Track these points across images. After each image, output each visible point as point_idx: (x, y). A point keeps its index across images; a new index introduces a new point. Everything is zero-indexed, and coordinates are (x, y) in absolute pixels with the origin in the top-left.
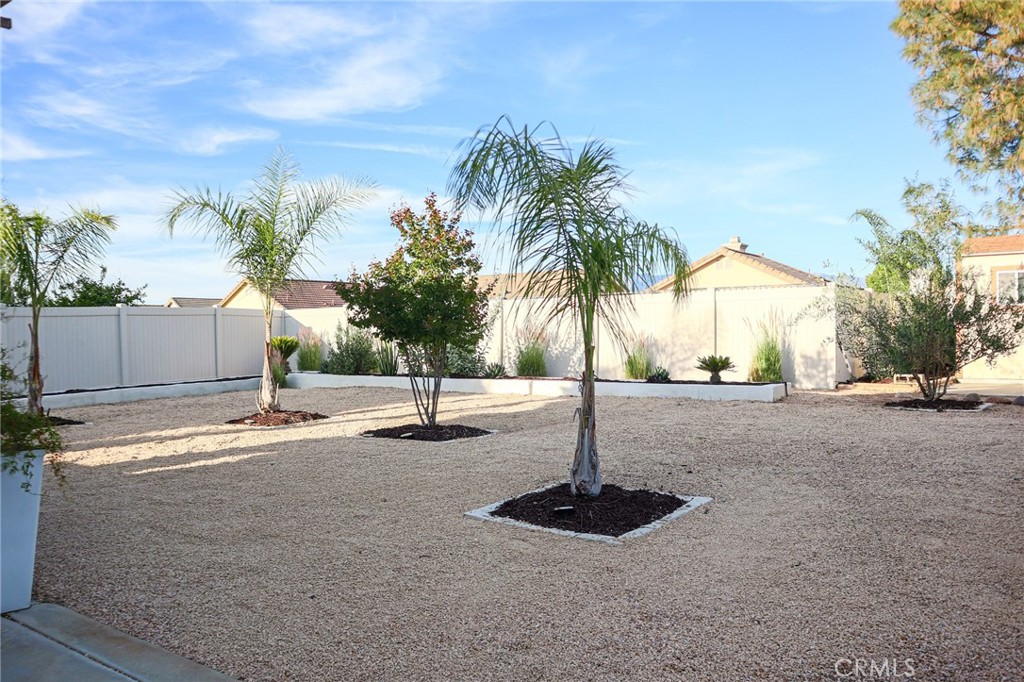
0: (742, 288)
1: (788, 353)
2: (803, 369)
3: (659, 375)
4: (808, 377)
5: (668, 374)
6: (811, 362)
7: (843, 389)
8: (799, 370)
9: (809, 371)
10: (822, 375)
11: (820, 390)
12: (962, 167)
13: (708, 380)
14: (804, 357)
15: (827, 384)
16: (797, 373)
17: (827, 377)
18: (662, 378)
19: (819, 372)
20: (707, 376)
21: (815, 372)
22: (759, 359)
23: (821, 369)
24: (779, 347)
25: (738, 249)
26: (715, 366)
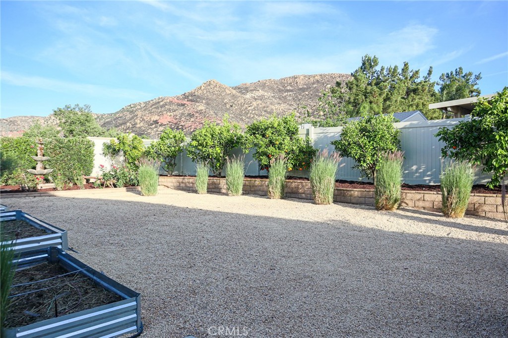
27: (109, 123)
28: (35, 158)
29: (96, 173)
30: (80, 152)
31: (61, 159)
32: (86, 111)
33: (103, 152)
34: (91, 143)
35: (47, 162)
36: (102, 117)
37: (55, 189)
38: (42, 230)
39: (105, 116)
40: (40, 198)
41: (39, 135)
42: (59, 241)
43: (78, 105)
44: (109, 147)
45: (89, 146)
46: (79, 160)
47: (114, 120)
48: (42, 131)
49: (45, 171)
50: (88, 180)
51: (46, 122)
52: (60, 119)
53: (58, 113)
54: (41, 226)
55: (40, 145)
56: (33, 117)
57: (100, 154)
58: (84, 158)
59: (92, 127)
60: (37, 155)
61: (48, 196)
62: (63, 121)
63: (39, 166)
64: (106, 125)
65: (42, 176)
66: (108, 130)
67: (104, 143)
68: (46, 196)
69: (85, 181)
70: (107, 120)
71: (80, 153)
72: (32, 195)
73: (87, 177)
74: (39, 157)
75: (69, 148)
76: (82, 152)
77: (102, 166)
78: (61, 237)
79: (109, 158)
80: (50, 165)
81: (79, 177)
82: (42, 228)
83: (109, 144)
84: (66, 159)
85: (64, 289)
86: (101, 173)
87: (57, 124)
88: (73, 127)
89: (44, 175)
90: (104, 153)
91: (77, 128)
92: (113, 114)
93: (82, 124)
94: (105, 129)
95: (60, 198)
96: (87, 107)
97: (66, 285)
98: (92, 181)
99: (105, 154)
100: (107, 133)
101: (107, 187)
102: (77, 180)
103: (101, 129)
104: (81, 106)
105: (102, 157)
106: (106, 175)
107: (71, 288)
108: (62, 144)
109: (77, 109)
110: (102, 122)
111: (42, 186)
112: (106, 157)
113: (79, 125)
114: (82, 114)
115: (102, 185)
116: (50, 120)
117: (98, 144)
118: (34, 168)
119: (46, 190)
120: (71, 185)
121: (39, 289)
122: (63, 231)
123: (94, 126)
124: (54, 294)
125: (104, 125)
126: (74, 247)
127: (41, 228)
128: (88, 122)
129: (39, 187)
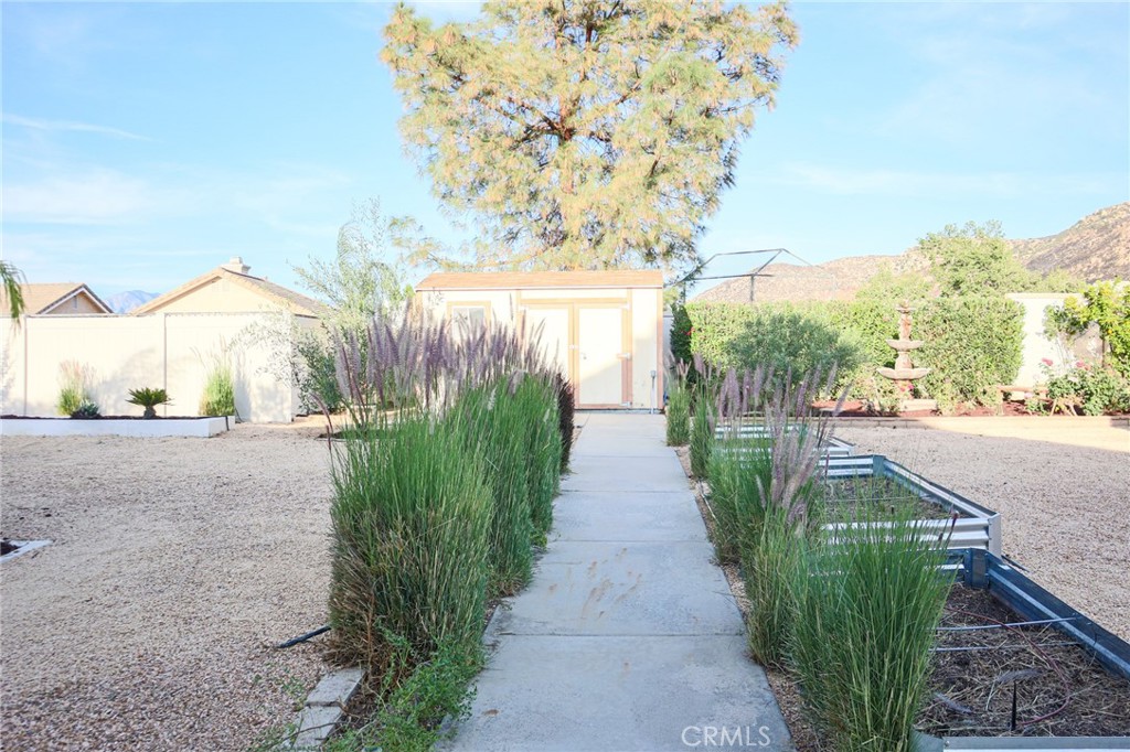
0: (195, 314)
1: (243, 385)
2: (260, 402)
3: (86, 410)
4: (265, 409)
5: (96, 409)
6: (269, 395)
7: (300, 421)
8: (255, 402)
9: (266, 402)
10: (279, 408)
11: (276, 423)
12: (444, 202)
13: (142, 415)
14: (261, 388)
15: (284, 417)
16: (253, 405)
17: (282, 409)
18: (90, 414)
19: (276, 404)
20: (140, 410)
21: (272, 404)
22: (209, 391)
23: (278, 400)
24: (233, 378)
25: (240, 271)
26: (150, 400)
27: (1042, 260)
28: (895, 343)
29: (1029, 379)
30: (991, 329)
31: (947, 345)
32: (992, 235)
33: (1044, 328)
34: (1015, 308)
35: (916, 351)
36: (1025, 247)
37: (936, 412)
38: (936, 505)
39: (1034, 244)
40: (906, 430)
41: (888, 294)
42: (982, 535)
43: (971, 224)
44: (1060, 317)
45: (1011, 317)
46: (988, 349)
47: (1057, 252)
48: (894, 285)
49: (914, 373)
50: (1006, 396)
51: (899, 267)
52: (931, 259)
53: (928, 245)
54: (932, 495)
55: (904, 316)
56: (873, 257)
57: (1038, 334)
58: (999, 343)
59: (1006, 271)
60: (896, 337)
61: (921, 427)
62: (940, 260)
63: (901, 362)
64: (1035, 265)
65: (907, 382)
66: (1044, 276)
67: (1047, 308)
68: (917, 427)
69: (1002, 396)
70: (1039, 253)
71: (989, 333)
72: (888, 423)
73: (1006, 388)
74: (902, 343)
75: (966, 321)
76: (995, 329)
77: (1050, 363)
78: (986, 528)
79: (1060, 342)
80: (922, 359)
81: (987, 387)
82: (935, 500)
83: (1062, 310)
84: (957, 345)
85: (1020, 660)
86: (1044, 380)
87: (923, 268)
88: (962, 274)
89: (911, 380)
90: (1046, 332)
91: (969, 275)
92: (1054, 236)
93: (981, 265)
94: (1036, 275)
95: (948, 435)
96: (994, 225)
97: (1024, 650)
98: (1016, 396)
99: (1049, 334)
100: (1041, 284)
101: (1059, 412)
102: (985, 393)
103: (1027, 276)
104: (978, 225)
105: (1043, 340)
106: (1059, 384)
107: (1037, 659)
108: (949, 311)
109: (971, 232)
110: (1028, 257)
111: (907, 404)
112: (1053, 340)
113: (976, 267)
114: (982, 244)
115: (1048, 407)
116: (909, 263)
117: (1035, 309)
118: (891, 365)
119: (917, 413)
120: (970, 404)
121: (958, 646)
122: (992, 513)
123: (1011, 269)
124: (996, 665)
125: (1032, 265)
126: (1011, 554)
127: (932, 501)
128: (996, 259)
129: (901, 407)
